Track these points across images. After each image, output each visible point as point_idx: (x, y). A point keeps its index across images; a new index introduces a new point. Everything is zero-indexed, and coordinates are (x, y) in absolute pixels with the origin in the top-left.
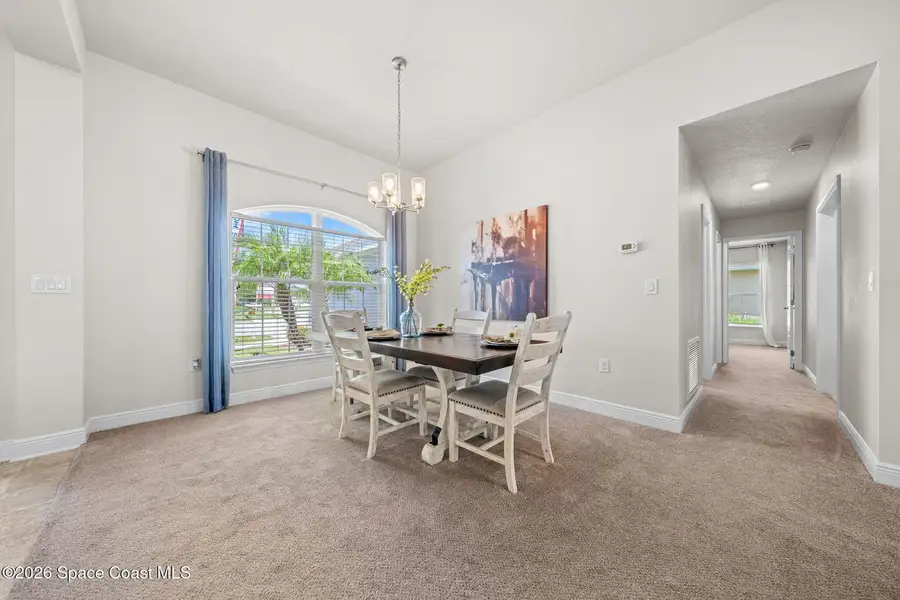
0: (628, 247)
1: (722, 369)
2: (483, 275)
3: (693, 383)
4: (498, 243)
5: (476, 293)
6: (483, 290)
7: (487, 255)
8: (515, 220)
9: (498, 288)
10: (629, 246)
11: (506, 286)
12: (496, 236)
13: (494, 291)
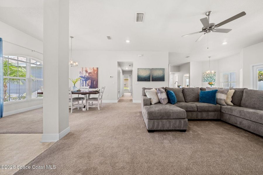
0: (111, 77)
1: (123, 96)
2: (83, 79)
3: (119, 97)
4: (87, 73)
5: (81, 83)
6: (83, 82)
7: (84, 75)
8: (91, 69)
9: (87, 82)
11: (89, 82)
12: (86, 71)
13: (86, 83)
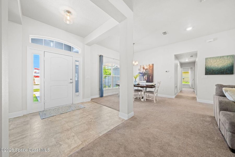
1: (181, 91)
2: (141, 75)
3: (176, 92)
4: (144, 69)
6: (141, 77)
7: (142, 71)
8: (147, 66)
10: (167, 71)
11: (145, 77)
12: (144, 68)
13: (143, 78)
